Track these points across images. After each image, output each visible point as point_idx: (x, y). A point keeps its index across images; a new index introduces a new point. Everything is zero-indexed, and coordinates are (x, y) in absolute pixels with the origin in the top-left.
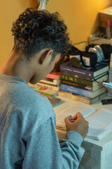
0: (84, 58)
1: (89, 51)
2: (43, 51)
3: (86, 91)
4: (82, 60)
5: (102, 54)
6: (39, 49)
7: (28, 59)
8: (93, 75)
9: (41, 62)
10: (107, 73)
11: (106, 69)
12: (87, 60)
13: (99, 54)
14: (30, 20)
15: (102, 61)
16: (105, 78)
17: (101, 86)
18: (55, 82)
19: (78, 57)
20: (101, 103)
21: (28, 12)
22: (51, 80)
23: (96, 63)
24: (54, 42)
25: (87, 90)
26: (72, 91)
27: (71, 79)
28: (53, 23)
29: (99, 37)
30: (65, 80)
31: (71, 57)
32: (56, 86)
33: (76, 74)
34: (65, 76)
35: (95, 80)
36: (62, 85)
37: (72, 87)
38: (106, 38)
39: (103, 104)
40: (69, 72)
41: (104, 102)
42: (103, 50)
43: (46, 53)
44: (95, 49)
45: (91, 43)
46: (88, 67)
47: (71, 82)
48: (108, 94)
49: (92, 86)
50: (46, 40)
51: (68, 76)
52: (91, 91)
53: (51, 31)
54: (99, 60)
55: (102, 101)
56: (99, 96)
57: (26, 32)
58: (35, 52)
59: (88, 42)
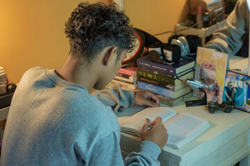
0: (165, 51)
1: (172, 43)
2: (105, 50)
3: (168, 91)
4: (163, 54)
5: (187, 47)
6: (101, 49)
7: (89, 62)
8: (175, 71)
9: (105, 63)
10: (194, 70)
11: (191, 65)
12: (169, 54)
13: (183, 47)
14: (84, 16)
15: (187, 56)
16: (190, 75)
17: (186, 85)
18: (131, 79)
19: (158, 50)
20: (185, 105)
21: (81, 8)
22: (127, 76)
23: (180, 57)
24: (117, 38)
25: (168, 88)
26: (150, 89)
27: (150, 76)
28: (112, 16)
29: (188, 26)
30: (143, 77)
31: (150, 49)
32: (133, 84)
33: (156, 70)
34: (143, 71)
35: (178, 78)
36: (139, 82)
37: (151, 85)
38: (196, 27)
39: (187, 106)
40: (147, 68)
41: (189, 104)
42: (189, 42)
43: (110, 51)
44: (178, 41)
45: (178, 34)
46: (170, 62)
47: (149, 79)
48: (194, 95)
49: (173, 84)
50: (107, 36)
51: (146, 73)
52: (173, 90)
53: (111, 26)
54: (183, 54)
55: (186, 102)
56: (183, 96)
57: (82, 32)
58: (97, 53)
59: (175, 32)
